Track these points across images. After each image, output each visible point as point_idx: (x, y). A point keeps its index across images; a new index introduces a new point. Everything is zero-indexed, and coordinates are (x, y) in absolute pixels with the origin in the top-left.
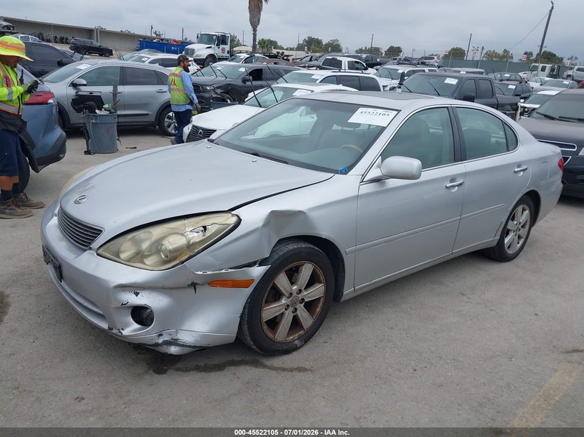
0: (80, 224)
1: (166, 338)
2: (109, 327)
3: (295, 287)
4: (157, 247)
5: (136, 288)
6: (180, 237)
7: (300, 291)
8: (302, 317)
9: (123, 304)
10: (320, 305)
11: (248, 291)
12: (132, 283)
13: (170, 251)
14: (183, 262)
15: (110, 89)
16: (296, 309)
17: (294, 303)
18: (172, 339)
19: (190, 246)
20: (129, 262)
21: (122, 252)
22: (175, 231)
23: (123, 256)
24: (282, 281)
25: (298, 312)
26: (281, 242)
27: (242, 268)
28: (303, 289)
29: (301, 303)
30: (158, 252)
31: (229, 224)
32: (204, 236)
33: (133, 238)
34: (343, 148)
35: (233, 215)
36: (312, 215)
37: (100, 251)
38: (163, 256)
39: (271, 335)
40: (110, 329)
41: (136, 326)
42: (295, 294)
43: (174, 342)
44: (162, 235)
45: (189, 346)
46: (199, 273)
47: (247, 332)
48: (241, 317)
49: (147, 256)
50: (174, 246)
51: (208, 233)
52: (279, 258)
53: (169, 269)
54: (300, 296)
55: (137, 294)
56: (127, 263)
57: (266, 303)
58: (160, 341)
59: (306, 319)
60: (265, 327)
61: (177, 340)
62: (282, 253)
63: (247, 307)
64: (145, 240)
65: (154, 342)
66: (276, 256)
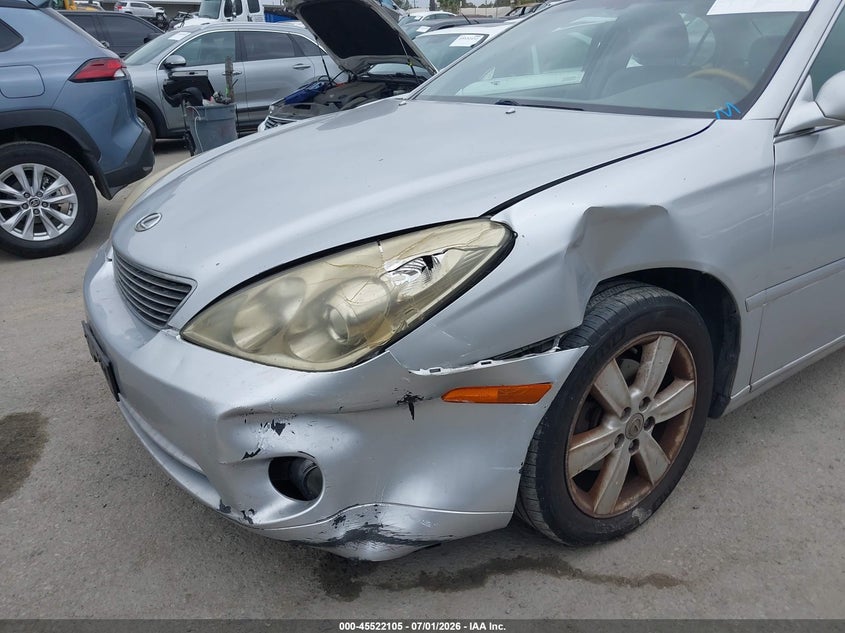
0: (146, 274)
1: (352, 525)
2: (221, 505)
3: (636, 393)
4: (318, 315)
5: (275, 416)
6: (372, 286)
7: (646, 401)
8: (649, 459)
9: (247, 455)
10: (684, 428)
11: (537, 411)
12: (267, 405)
13: (352, 323)
14: (382, 349)
15: (221, 68)
16: (636, 443)
17: (633, 430)
18: (367, 525)
19: (396, 307)
20: (256, 353)
21: (239, 330)
22: (357, 272)
23: (243, 340)
24: (610, 381)
25: (641, 449)
26: (607, 286)
27: (519, 355)
28: (652, 396)
29: (646, 428)
30: (324, 325)
31: (487, 249)
32: (428, 279)
33: (260, 297)
34: (697, 77)
35: (496, 224)
36: (682, 215)
37: (188, 332)
38: (335, 336)
39: (584, 504)
40: (225, 509)
41: (285, 502)
42: (635, 409)
43: (370, 533)
44: (330, 285)
45: (406, 542)
46: (422, 372)
47: (535, 504)
48: (523, 472)
49: (297, 338)
50: (360, 310)
51: (438, 274)
52: (605, 328)
53: (351, 365)
54: (646, 413)
55: (279, 428)
56: (252, 356)
57: (575, 434)
58: (341, 532)
59: (656, 461)
60: (574, 489)
61: (377, 526)
62: (609, 315)
63: (536, 449)
64: (290, 299)
65: (325, 538)
66: (598, 324)
